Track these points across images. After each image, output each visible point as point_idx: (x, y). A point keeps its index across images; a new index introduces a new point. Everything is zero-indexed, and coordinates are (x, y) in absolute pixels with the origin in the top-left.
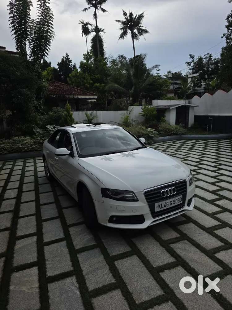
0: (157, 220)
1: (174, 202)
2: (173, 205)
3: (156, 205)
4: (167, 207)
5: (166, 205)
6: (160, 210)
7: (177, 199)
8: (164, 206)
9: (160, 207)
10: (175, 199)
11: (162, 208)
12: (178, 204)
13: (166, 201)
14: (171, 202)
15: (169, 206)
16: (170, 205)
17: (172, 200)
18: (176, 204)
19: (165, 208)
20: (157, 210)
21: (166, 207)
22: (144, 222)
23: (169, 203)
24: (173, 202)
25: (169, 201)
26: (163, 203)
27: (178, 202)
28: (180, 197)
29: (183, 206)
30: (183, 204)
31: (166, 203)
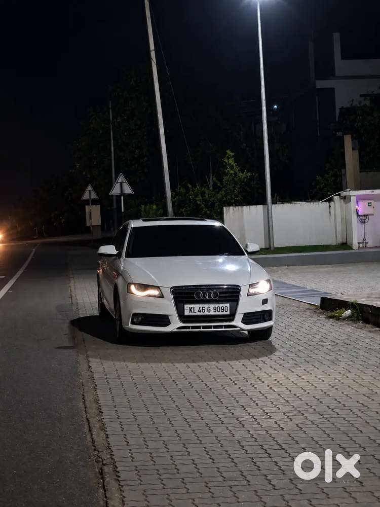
0: (188, 328)
1: (214, 309)
2: (212, 313)
3: (187, 307)
4: (202, 313)
7: (219, 307)
8: (198, 311)
10: (217, 306)
11: (194, 312)
12: (221, 313)
13: (201, 306)
14: (210, 309)
15: (206, 313)
17: (212, 306)
18: (217, 313)
19: (198, 313)
21: (200, 311)
22: (169, 325)
23: (206, 310)
24: (212, 309)
25: (206, 306)
26: (197, 307)
28: (224, 305)
29: (232, 320)
30: (232, 317)
31: (201, 308)
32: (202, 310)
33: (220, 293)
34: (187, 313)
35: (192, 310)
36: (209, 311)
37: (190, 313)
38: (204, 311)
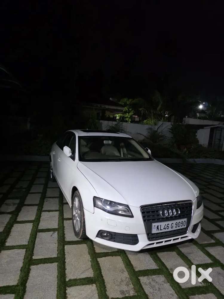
0: (153, 244)
1: (176, 225)
2: (174, 229)
3: (155, 225)
5: (166, 227)
6: (158, 232)
7: (180, 222)
8: (164, 229)
9: (158, 229)
10: (178, 221)
11: (160, 230)
12: (181, 228)
13: (167, 223)
16: (171, 228)
17: (174, 222)
18: (178, 228)
19: (164, 231)
20: (154, 231)
21: (165, 229)
22: (138, 243)
23: (170, 226)
24: (174, 225)
25: (170, 223)
26: (163, 224)
27: (181, 226)
28: (183, 220)
29: (185, 233)
30: (185, 230)
31: (166, 225)
32: (167, 227)
35: (159, 227)
36: (172, 227)
37: (157, 230)
38: (168, 228)
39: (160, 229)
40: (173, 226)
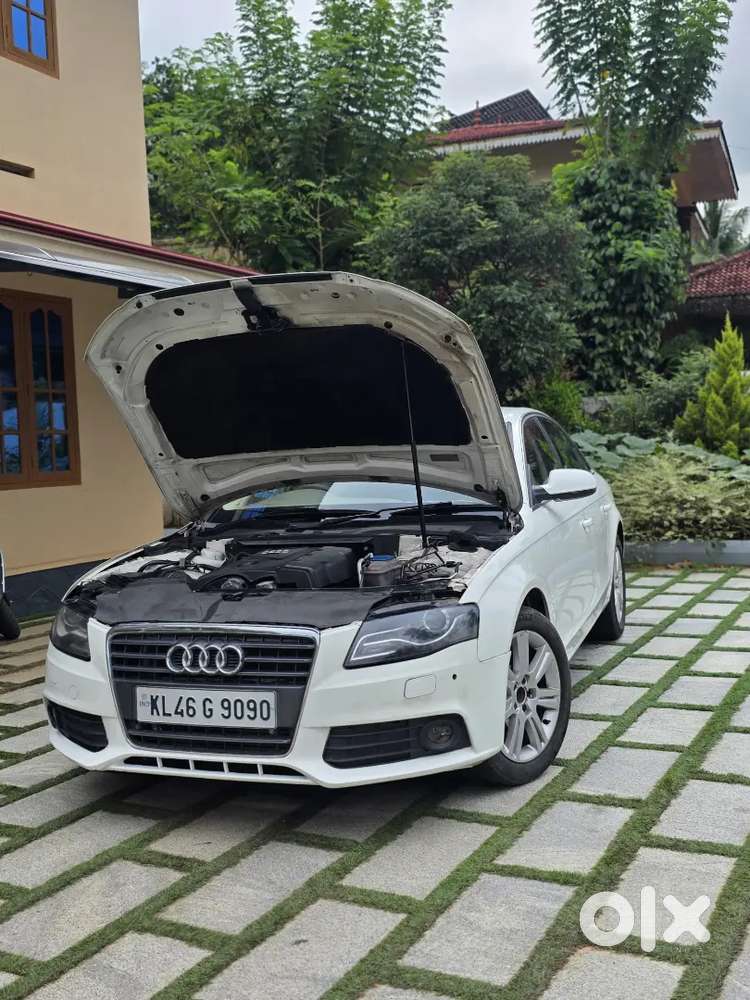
1: (225, 708)
2: (217, 721)
3: (143, 693)
4: (186, 721)
5: (183, 707)
6: (157, 719)
7: (241, 701)
8: (176, 713)
9: (156, 708)
10: (232, 695)
11: (164, 714)
12: (245, 723)
13: (186, 693)
14: (211, 707)
15: (199, 720)
16: (205, 716)
17: (217, 695)
18: (232, 723)
19: (176, 719)
21: (181, 713)
22: (103, 748)
23: (198, 706)
24: (217, 708)
25: (199, 694)
26: (172, 695)
27: (250, 718)
28: (258, 696)
29: (284, 749)
30: (282, 738)
31: (184, 702)
32: (188, 708)
33: (248, 652)
34: (144, 715)
35: (159, 703)
36: (208, 713)
37: (152, 713)
38: (191, 712)
39: (161, 713)
40: (211, 710)
